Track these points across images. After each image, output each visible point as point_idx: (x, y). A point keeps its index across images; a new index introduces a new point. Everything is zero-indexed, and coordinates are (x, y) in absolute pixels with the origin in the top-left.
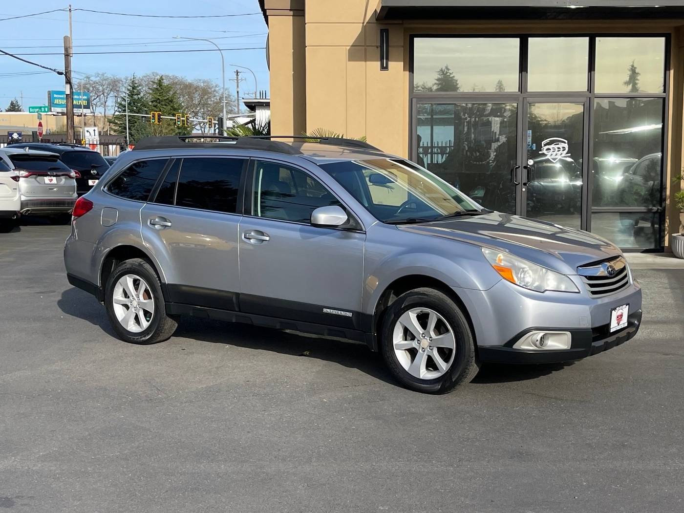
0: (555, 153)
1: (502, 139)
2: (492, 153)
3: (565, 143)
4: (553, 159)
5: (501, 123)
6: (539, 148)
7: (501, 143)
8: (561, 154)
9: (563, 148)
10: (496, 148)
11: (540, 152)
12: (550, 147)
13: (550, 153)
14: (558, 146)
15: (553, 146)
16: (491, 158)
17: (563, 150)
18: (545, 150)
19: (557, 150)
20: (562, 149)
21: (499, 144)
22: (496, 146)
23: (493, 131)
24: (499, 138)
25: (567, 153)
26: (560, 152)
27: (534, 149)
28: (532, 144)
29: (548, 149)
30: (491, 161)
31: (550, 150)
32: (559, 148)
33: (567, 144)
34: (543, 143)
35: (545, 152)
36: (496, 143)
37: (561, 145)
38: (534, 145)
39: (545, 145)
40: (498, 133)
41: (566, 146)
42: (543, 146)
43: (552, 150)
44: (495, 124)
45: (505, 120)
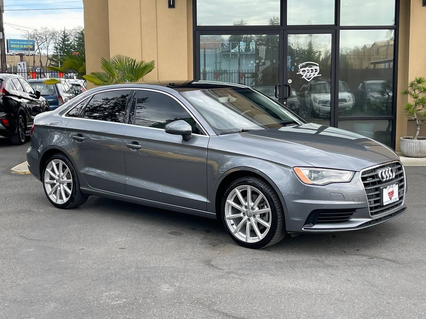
0: (309, 74)
1: (267, 63)
2: (260, 74)
3: (317, 66)
4: (307, 79)
5: (266, 51)
6: (297, 70)
7: (266, 66)
8: (314, 74)
9: (316, 69)
10: (262, 70)
11: (297, 73)
12: (306, 69)
13: (305, 74)
14: (311, 68)
15: (307, 68)
16: (259, 78)
17: (316, 72)
18: (301, 71)
19: (311, 71)
20: (314, 71)
21: (265, 67)
22: (263, 68)
23: (260, 57)
24: (265, 62)
25: (318, 74)
26: (313, 73)
27: (293, 71)
28: (291, 67)
29: (304, 71)
30: (259, 81)
31: (306, 71)
32: (312, 70)
33: (318, 67)
34: (299, 66)
35: (301, 73)
36: (263, 66)
37: (314, 68)
38: (293, 67)
39: (301, 68)
40: (264, 58)
41: (318, 68)
42: (299, 68)
43: (307, 72)
44: (262, 52)
45: (270, 48)
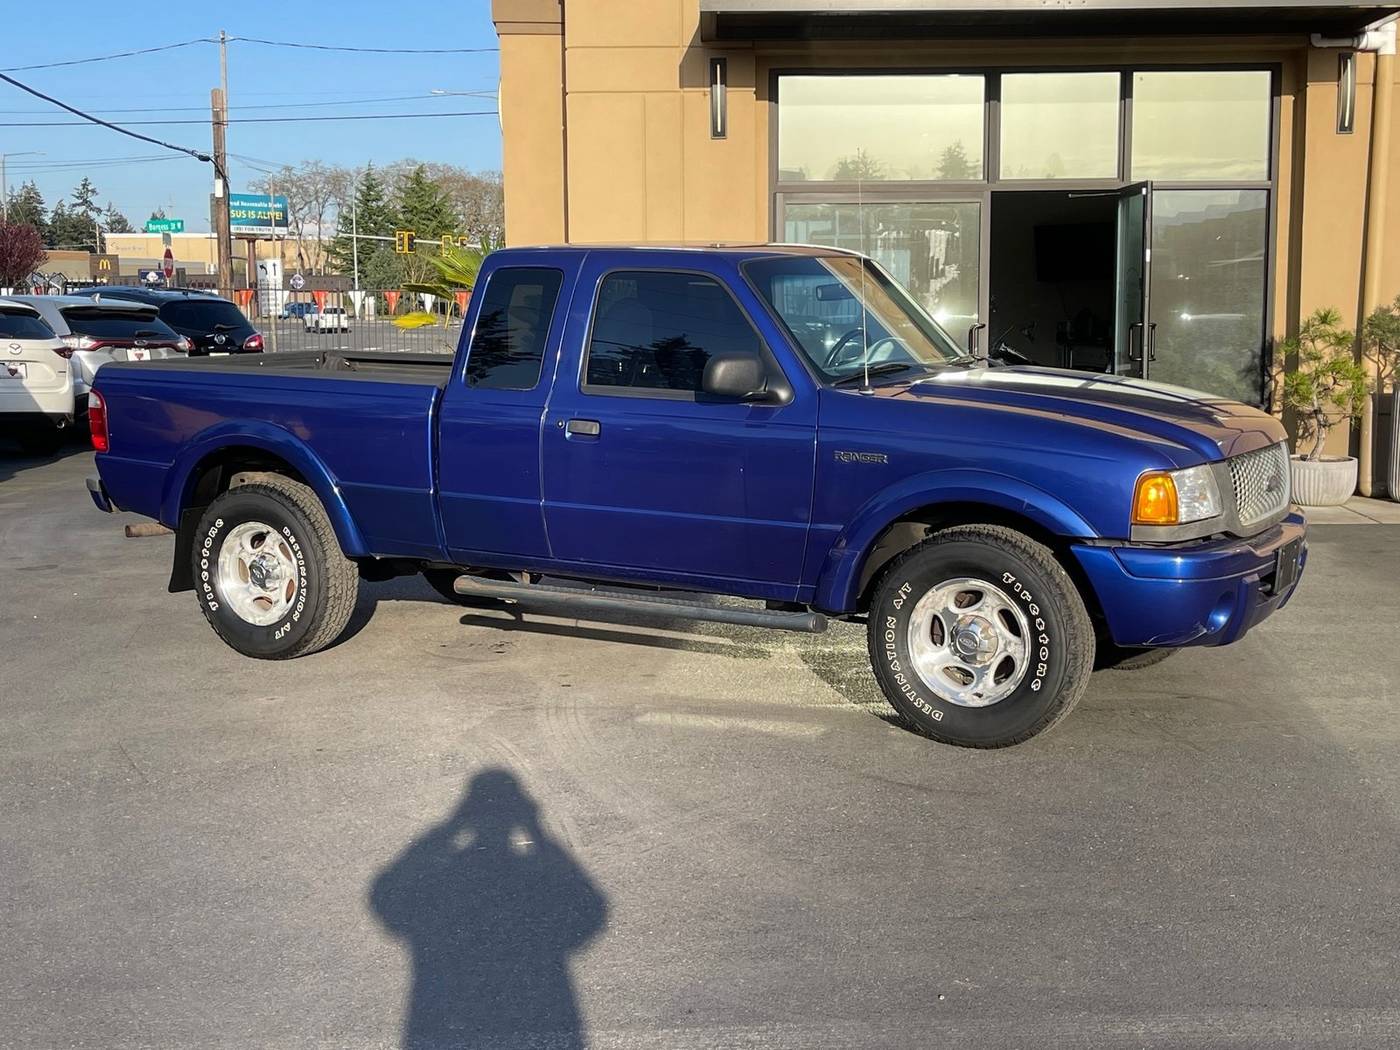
1: (949, 272)
2: (931, 299)
5: (948, 241)
7: (948, 280)
10: (938, 289)
21: (945, 281)
22: (939, 285)
23: (933, 257)
24: (943, 270)
36: (939, 280)
40: (942, 261)
44: (937, 244)
45: (957, 234)
